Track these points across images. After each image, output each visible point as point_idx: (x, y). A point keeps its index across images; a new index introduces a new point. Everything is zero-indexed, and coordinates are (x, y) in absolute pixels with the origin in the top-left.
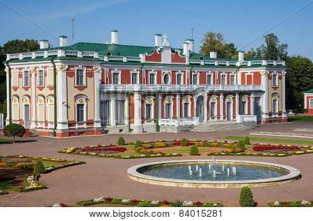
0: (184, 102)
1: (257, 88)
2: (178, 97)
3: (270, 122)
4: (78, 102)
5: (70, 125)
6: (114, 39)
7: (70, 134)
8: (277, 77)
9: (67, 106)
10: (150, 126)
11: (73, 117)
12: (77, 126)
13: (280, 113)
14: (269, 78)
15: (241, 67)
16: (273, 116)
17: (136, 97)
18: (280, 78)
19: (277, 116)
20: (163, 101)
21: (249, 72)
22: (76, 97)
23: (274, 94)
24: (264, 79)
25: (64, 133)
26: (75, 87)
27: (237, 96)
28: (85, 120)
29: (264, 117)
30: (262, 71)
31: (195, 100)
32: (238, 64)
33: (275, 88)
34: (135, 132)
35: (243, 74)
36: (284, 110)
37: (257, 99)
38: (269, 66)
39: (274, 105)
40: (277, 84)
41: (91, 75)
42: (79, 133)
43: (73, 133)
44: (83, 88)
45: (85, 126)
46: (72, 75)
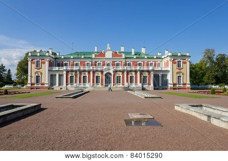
0: (96, 75)
3: (174, 89)
4: (37, 75)
5: (31, 85)
8: (182, 62)
9: (31, 77)
12: (36, 85)
13: (184, 84)
14: (174, 63)
19: (182, 86)
20: (80, 74)
23: (178, 73)
26: (35, 68)
28: (40, 83)
29: (170, 86)
30: (169, 59)
33: (180, 69)
37: (164, 76)
39: (179, 79)
40: (182, 67)
41: (44, 63)
42: (37, 88)
43: (33, 88)
44: (39, 69)
45: (40, 85)
46: (34, 63)
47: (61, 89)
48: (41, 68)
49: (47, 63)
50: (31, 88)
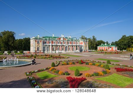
0: (62, 47)
1: (81, 45)
2: (61, 46)
6: (53, 36)
7: (35, 53)
10: (54, 52)
11: (36, 50)
12: (37, 52)
16: (85, 51)
17: (51, 46)
18: (87, 43)
20: (57, 47)
21: (81, 42)
22: (37, 46)
23: (85, 46)
24: (83, 43)
25: (34, 53)
26: (37, 44)
27: (75, 46)
31: (65, 47)
32: (79, 40)
34: (50, 53)
36: (88, 50)
38: (84, 41)
46: (36, 42)
48: (40, 44)
49: (42, 42)
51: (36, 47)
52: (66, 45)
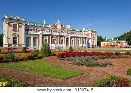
1: (88, 37)
2: (59, 37)
3: (92, 48)
4: (14, 37)
5: (9, 45)
8: (94, 34)
9: (8, 38)
11: (11, 42)
12: (13, 46)
13: (95, 45)
14: (92, 34)
15: (84, 32)
16: (93, 46)
18: (95, 35)
20: (52, 38)
21: (86, 33)
22: (13, 35)
23: (93, 40)
24: (90, 35)
26: (12, 31)
27: (81, 39)
28: (17, 44)
29: (91, 46)
30: (90, 32)
31: (66, 39)
32: (83, 31)
33: (94, 38)
34: (40, 49)
35: (84, 34)
36: (96, 44)
37: (88, 41)
38: (92, 31)
39: (94, 43)
40: (94, 36)
41: (21, 27)
42: (14, 49)
43: (11, 49)
44: (17, 31)
45: (17, 46)
46: (11, 26)
47: (35, 48)
48: (18, 31)
49: (23, 27)
50: (9, 49)
51: (10, 36)
52: (67, 35)
